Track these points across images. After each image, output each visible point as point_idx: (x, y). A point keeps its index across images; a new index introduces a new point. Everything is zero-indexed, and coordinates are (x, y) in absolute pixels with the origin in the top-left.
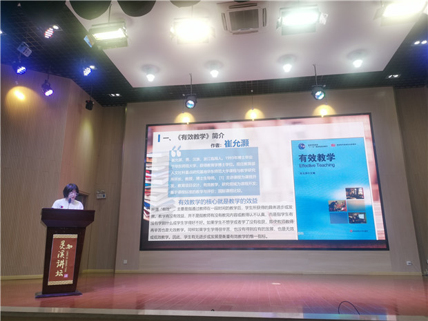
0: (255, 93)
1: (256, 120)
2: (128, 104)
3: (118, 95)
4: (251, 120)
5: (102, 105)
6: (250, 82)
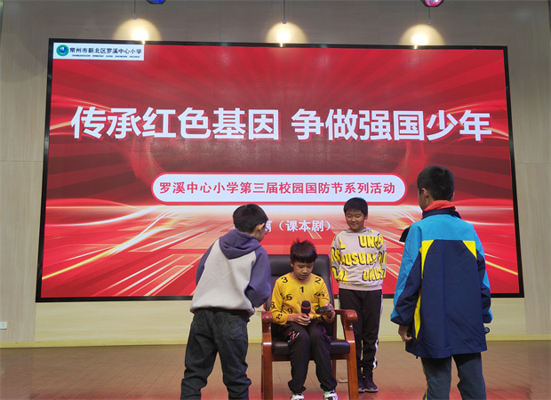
1: (286, 46)
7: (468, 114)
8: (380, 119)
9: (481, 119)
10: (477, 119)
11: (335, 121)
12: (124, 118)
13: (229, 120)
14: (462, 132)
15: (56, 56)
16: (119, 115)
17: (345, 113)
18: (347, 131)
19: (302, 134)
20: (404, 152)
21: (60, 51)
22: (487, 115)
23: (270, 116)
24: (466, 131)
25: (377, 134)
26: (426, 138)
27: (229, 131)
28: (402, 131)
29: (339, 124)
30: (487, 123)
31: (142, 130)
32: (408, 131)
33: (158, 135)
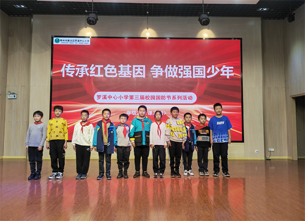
0: (150, 15)
1: (150, 38)
2: (34, 15)
3: (22, 6)
4: (145, 38)
5: (9, 14)
6: (146, 4)
7: (224, 67)
8: (187, 69)
9: (230, 69)
10: (228, 69)
11: (168, 70)
12: (82, 69)
13: (125, 69)
14: (221, 75)
15: (54, 43)
16: (80, 67)
17: (173, 67)
18: (173, 74)
19: (155, 75)
20: (197, 83)
21: (56, 41)
22: (232, 68)
23: (142, 68)
24: (223, 74)
25: (186, 75)
26: (206, 77)
27: (125, 74)
28: (196, 74)
29: (170, 71)
30: (232, 71)
31: (90, 74)
32: (199, 74)
33: (96, 76)
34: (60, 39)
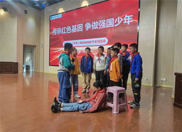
3: (37, 5)
7: (126, 16)
8: (103, 22)
9: (130, 17)
11: (93, 24)
12: (59, 30)
13: (74, 28)
14: (124, 23)
15: (51, 19)
17: (96, 22)
18: (96, 27)
19: (87, 29)
22: (132, 16)
23: (81, 26)
25: (102, 26)
26: (114, 26)
27: (74, 30)
28: (108, 25)
29: (95, 25)
30: (132, 18)
31: (61, 32)
32: (110, 24)
33: (63, 33)
34: (52, 17)
